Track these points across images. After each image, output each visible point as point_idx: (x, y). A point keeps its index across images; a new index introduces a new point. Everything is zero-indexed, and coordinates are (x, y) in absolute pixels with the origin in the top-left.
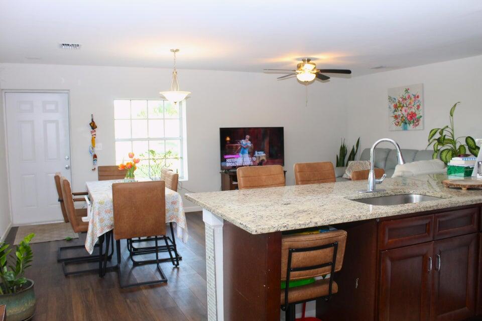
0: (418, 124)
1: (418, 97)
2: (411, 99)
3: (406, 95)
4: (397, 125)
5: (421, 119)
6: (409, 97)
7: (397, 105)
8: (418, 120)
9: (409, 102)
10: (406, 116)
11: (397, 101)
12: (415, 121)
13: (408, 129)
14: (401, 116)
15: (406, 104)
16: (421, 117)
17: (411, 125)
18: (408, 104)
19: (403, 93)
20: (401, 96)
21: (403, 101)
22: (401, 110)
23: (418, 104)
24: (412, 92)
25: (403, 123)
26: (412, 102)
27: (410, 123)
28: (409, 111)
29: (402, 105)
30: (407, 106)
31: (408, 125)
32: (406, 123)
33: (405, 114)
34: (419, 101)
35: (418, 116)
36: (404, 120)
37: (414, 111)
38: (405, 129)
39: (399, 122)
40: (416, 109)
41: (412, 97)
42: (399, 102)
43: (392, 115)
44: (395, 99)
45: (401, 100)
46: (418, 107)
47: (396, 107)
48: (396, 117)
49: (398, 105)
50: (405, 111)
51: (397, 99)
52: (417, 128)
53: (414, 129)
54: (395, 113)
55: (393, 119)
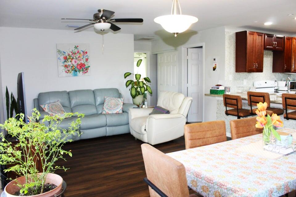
0: (87, 72)
1: (86, 53)
2: (80, 53)
3: (76, 51)
4: (67, 73)
5: (89, 68)
6: (78, 52)
7: (66, 57)
8: (87, 69)
9: (78, 56)
10: (76, 66)
11: (67, 54)
12: (84, 70)
13: (78, 75)
14: (71, 65)
15: (76, 57)
16: (89, 66)
17: (81, 72)
18: (77, 57)
19: (72, 48)
20: (71, 50)
21: (73, 54)
22: (71, 61)
23: (87, 58)
24: (81, 49)
25: (73, 71)
26: (81, 56)
27: (80, 71)
28: (79, 62)
29: (72, 58)
30: (76, 59)
31: (78, 72)
32: (76, 71)
33: (75, 65)
34: (87, 56)
35: (86, 66)
36: (74, 69)
37: (83, 62)
38: (76, 75)
39: (69, 70)
40: (84, 61)
41: (81, 52)
42: (69, 55)
43: (63, 64)
44: (65, 53)
45: (71, 54)
46: (87, 60)
47: (66, 58)
48: (66, 66)
49: (68, 57)
50: (75, 62)
51: (66, 52)
52: (86, 74)
53: (84, 75)
54: (65, 63)
55: (63, 68)
